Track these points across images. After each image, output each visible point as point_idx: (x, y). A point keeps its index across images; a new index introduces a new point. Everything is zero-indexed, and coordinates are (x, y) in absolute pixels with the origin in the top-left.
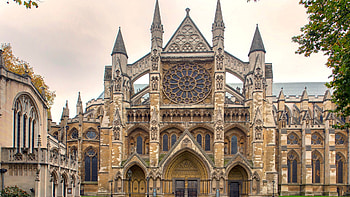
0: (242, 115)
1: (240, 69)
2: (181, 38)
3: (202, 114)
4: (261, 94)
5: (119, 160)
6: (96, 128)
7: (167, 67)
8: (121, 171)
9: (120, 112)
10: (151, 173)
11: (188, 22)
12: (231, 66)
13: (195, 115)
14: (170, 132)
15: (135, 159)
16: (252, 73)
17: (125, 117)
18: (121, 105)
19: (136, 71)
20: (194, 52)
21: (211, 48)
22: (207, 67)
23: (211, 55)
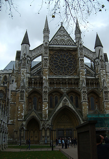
0: (95, 84)
1: (91, 55)
2: (59, 37)
3: (73, 82)
4: (104, 71)
5: (23, 114)
6: (4, 90)
7: (52, 53)
8: (24, 123)
9: (25, 80)
10: (43, 125)
11: (62, 29)
12: (87, 54)
13: (69, 83)
14: (54, 94)
15: (33, 114)
16: (98, 58)
17: (27, 83)
18: (25, 75)
19: (34, 54)
20: (66, 45)
21: (75, 43)
22: (74, 53)
23: (75, 47)
